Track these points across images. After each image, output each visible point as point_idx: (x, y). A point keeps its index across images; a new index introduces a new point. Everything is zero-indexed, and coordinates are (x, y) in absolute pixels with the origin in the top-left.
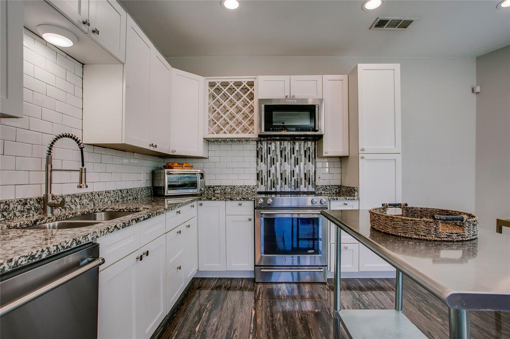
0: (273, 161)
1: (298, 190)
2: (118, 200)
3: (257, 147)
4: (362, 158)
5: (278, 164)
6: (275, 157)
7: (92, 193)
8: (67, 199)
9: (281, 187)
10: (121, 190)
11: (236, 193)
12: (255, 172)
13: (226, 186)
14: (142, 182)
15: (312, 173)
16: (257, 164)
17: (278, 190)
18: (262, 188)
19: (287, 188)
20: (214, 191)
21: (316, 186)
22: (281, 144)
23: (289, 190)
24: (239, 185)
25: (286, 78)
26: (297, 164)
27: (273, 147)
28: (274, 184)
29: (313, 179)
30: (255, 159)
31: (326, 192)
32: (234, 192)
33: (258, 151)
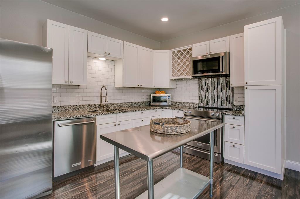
0: (207, 90)
1: (222, 107)
2: (130, 106)
3: (199, 82)
4: (246, 89)
5: (210, 91)
6: (208, 87)
7: (118, 103)
8: (108, 105)
9: (212, 104)
10: (131, 103)
11: (188, 106)
12: (198, 95)
13: (184, 103)
14: (144, 99)
15: (231, 97)
16: (199, 92)
17: (210, 106)
18: (201, 105)
19: (215, 106)
20: (178, 104)
21: (233, 105)
22: (212, 80)
23: (217, 107)
24: (190, 102)
25: (207, 42)
26: (222, 91)
27: (207, 82)
28: (207, 103)
29: (232, 101)
30: (198, 88)
31: (240, 110)
32: (187, 106)
33: (199, 84)
